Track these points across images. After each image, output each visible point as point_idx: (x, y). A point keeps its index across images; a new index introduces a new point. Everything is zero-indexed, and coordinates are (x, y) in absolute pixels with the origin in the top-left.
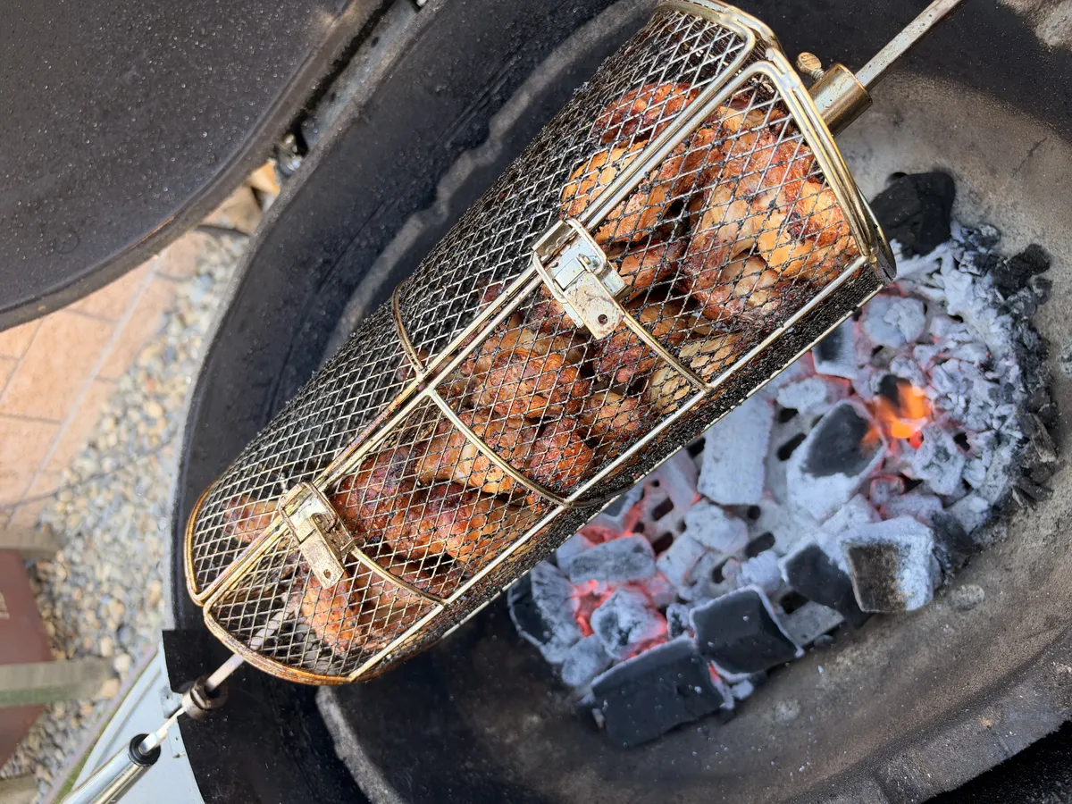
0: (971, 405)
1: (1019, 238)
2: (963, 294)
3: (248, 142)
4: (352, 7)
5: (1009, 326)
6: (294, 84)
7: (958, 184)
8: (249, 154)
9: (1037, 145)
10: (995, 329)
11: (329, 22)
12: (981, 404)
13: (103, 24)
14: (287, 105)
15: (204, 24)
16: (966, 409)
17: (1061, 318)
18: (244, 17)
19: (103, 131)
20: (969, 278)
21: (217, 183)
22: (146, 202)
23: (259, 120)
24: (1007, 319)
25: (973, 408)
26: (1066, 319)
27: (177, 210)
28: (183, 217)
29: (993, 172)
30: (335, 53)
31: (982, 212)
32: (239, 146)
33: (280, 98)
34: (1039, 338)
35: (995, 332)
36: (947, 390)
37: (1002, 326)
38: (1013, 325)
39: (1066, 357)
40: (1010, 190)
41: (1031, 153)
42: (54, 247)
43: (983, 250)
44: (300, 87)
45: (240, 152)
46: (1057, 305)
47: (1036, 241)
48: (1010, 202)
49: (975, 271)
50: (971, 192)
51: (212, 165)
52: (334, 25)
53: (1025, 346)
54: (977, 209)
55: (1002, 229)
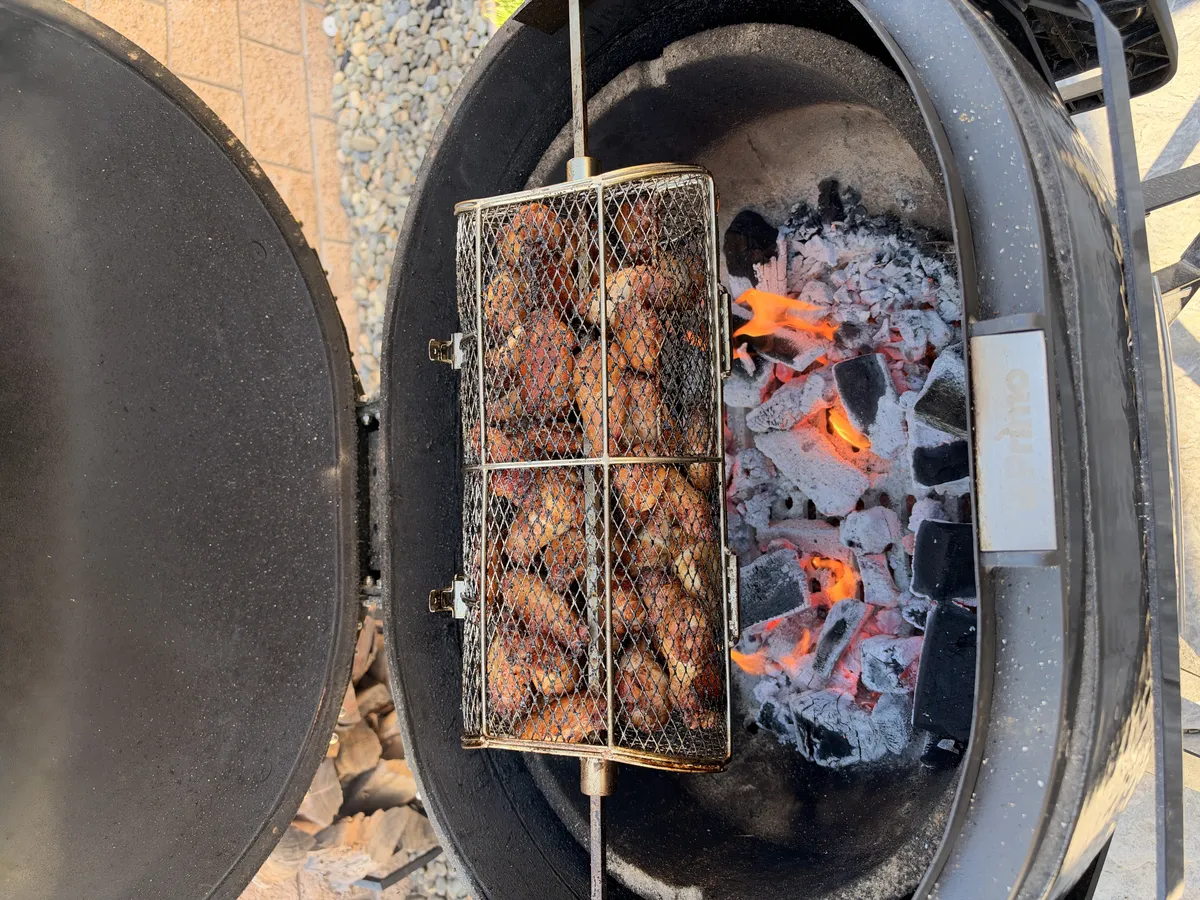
0: (902, 287)
1: (811, 192)
2: (825, 248)
3: (339, 593)
4: (341, 452)
5: (867, 232)
6: (341, 528)
7: (755, 210)
8: (346, 601)
9: (750, 142)
10: (862, 241)
11: (334, 473)
12: (905, 279)
13: (200, 616)
14: (348, 548)
15: (262, 557)
16: (902, 291)
17: (875, 193)
18: (282, 526)
19: (242, 685)
20: (816, 237)
21: (338, 639)
22: (300, 698)
23: (336, 570)
24: (862, 230)
25: (904, 286)
26: (877, 190)
27: (324, 680)
28: (332, 683)
29: (758, 182)
30: (353, 490)
31: (783, 206)
32: (335, 600)
33: (339, 545)
34: (883, 216)
35: (864, 245)
36: (880, 295)
37: (863, 236)
38: (867, 228)
39: (903, 205)
40: (777, 179)
41: (755, 149)
42: (257, 782)
43: (805, 219)
44: (347, 528)
45: (339, 603)
46: (867, 192)
47: (818, 182)
48: (784, 183)
49: (814, 230)
50: (765, 205)
51: (327, 629)
52: (339, 472)
53: (882, 227)
54: (779, 208)
55: (800, 199)
